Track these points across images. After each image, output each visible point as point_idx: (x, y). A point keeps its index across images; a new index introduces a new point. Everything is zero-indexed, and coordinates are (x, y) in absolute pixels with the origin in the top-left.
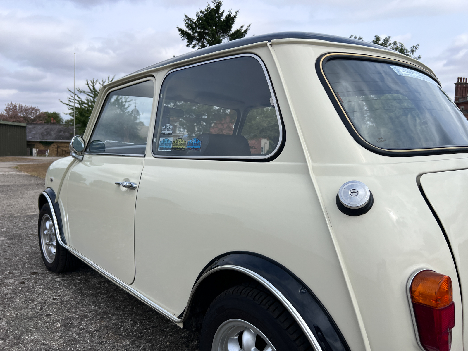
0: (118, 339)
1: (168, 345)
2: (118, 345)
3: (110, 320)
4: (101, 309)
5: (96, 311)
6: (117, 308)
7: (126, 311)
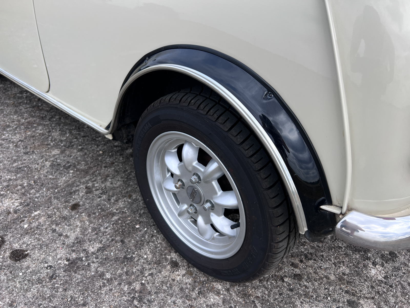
0: (46, 149)
1: (101, 154)
2: (46, 155)
3: (36, 130)
4: (25, 119)
5: (19, 121)
6: (43, 118)
7: (53, 121)
